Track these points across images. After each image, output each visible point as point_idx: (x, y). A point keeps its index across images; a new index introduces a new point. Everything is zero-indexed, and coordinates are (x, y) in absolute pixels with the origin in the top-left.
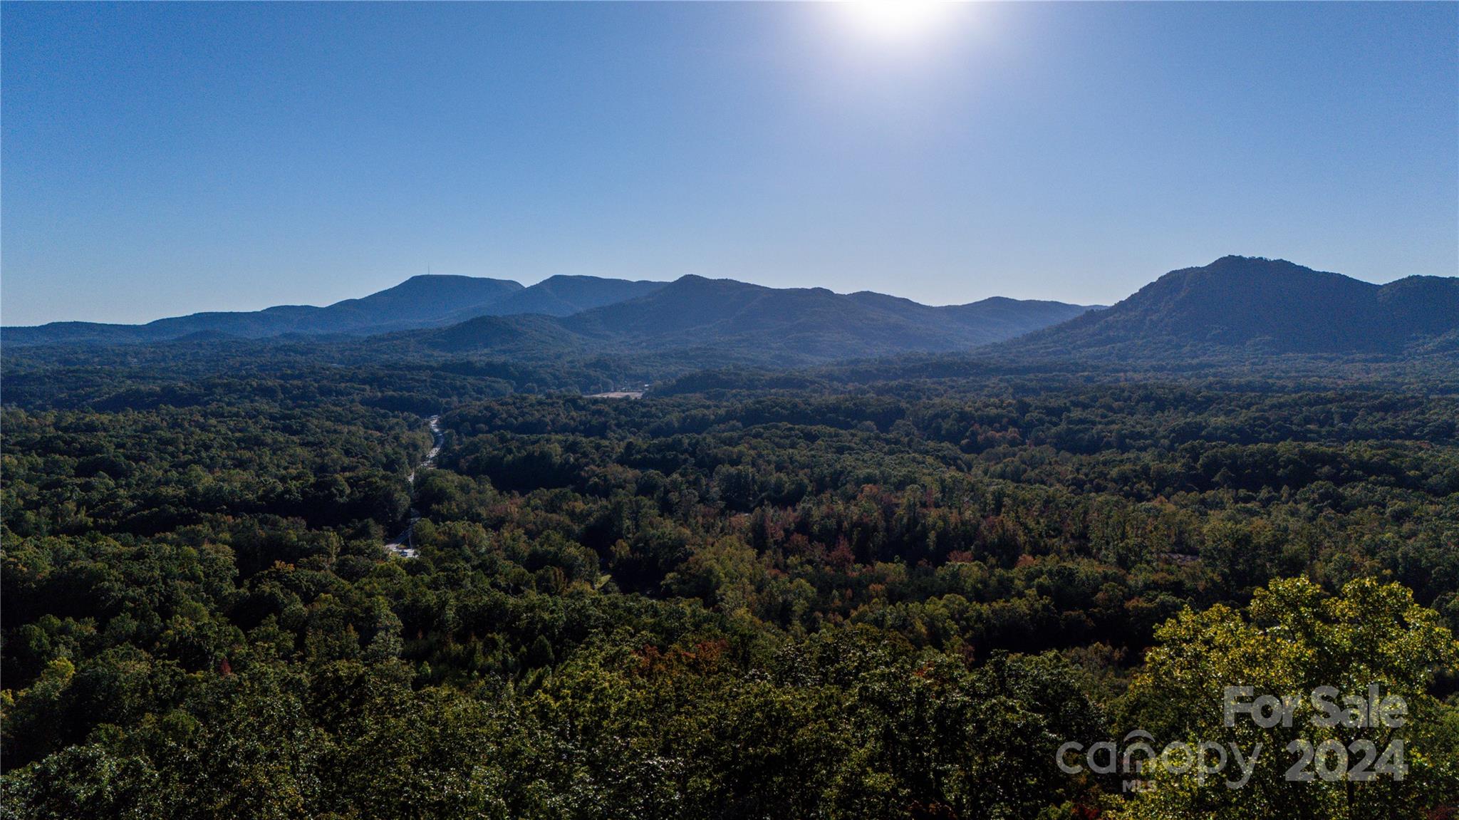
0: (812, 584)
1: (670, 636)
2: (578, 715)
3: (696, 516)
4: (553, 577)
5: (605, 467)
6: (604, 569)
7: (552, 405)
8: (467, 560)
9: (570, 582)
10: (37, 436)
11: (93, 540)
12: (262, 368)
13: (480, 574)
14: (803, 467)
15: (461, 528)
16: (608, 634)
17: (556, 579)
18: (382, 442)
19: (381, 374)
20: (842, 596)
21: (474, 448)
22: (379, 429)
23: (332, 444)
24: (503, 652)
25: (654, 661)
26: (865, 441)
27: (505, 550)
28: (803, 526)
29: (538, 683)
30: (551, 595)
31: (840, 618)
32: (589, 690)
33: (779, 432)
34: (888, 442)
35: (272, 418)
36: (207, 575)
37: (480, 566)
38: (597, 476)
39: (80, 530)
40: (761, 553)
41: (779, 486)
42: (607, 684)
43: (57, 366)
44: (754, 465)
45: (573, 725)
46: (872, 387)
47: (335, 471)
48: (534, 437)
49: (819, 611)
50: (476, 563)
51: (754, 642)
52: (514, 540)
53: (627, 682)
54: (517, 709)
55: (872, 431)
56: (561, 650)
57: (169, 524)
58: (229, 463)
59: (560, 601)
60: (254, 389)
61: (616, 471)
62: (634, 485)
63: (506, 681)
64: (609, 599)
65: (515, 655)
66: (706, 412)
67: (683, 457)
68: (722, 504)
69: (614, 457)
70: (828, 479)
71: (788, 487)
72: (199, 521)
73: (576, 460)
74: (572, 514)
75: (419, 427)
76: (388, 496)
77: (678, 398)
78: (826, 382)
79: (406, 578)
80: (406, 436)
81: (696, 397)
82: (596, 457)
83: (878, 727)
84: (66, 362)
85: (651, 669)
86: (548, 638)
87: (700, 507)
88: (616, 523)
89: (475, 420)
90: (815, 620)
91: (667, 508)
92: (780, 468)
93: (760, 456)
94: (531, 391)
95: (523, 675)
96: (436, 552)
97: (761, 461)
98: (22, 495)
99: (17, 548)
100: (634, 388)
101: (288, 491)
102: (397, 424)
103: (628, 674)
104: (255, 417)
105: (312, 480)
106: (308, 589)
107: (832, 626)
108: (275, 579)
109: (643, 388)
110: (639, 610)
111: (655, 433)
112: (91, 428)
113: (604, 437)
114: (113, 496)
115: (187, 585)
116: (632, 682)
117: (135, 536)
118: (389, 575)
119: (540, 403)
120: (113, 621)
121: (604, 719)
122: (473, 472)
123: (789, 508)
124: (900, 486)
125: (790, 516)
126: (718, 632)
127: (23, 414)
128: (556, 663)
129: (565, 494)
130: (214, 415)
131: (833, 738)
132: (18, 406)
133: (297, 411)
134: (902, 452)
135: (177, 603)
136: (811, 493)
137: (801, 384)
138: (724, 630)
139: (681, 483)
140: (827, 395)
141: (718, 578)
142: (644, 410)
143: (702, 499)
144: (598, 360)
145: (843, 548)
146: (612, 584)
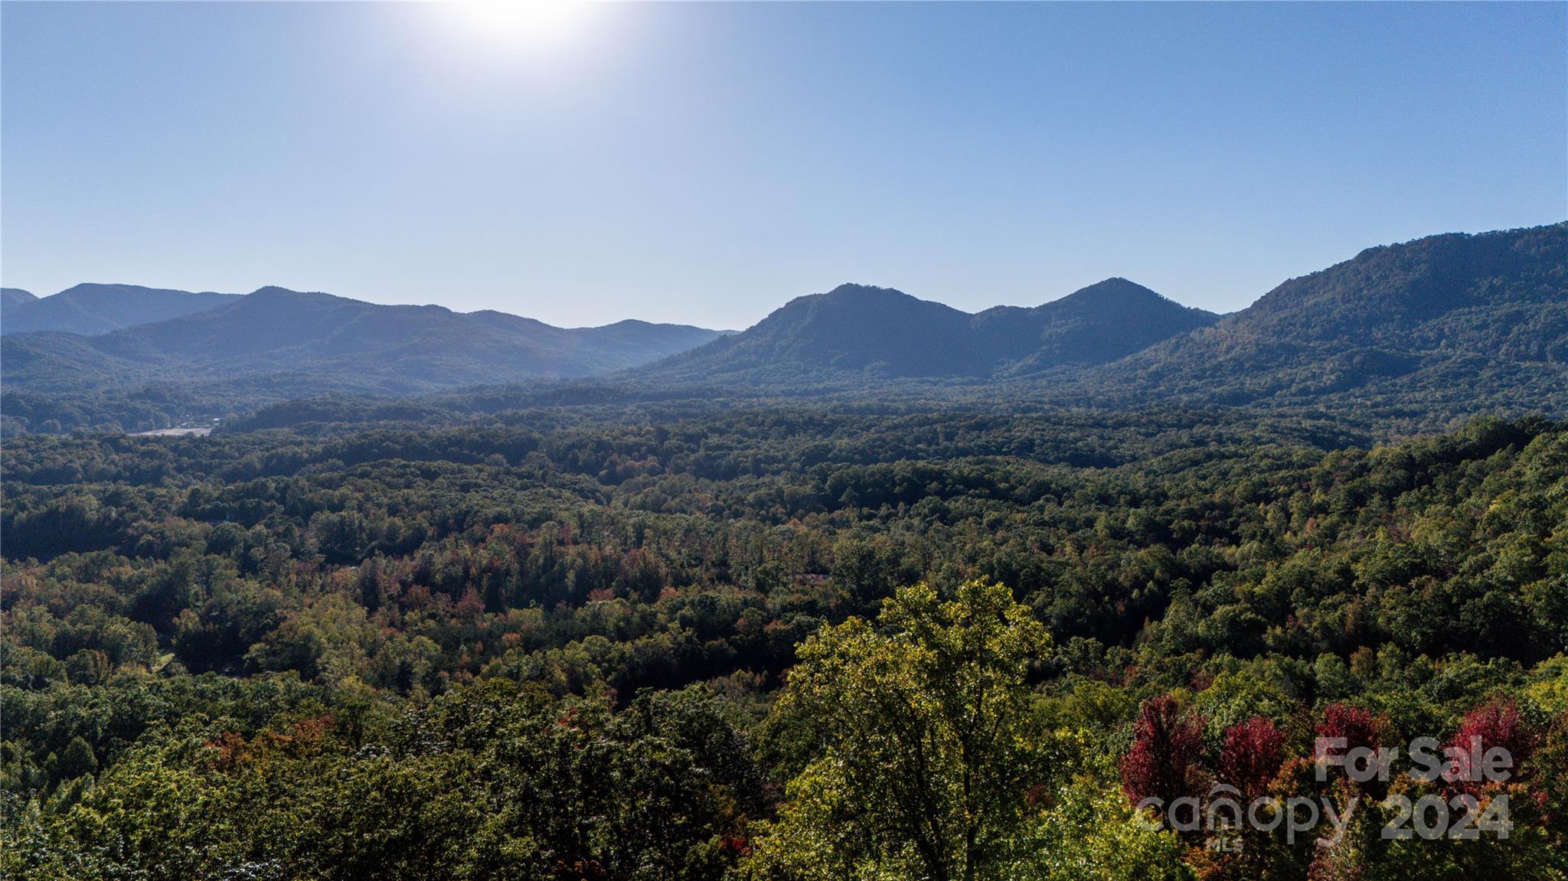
0: (436, 641)
1: (258, 718)
2: (134, 828)
3: (288, 574)
4: (92, 663)
5: (161, 521)
6: (165, 647)
9: (117, 665)
14: (421, 509)
16: (173, 726)
17: (96, 665)
20: (471, 652)
24: (23, 763)
25: (237, 750)
26: (495, 477)
27: (21, 634)
28: (423, 577)
29: (76, 796)
30: (89, 686)
31: (469, 676)
32: (149, 795)
33: (390, 470)
34: (520, 476)
38: (151, 533)
40: (372, 611)
41: (393, 532)
42: (173, 786)
44: (360, 510)
45: (127, 840)
46: (501, 417)
48: (57, 489)
49: (445, 670)
51: (367, 713)
52: (32, 620)
53: (202, 779)
54: (45, 832)
55: (502, 465)
56: (107, 752)
59: (103, 692)
62: (204, 542)
63: (27, 799)
64: (173, 683)
65: (40, 766)
66: (297, 449)
67: (268, 504)
68: (321, 558)
69: (174, 508)
70: (451, 521)
71: (404, 533)
73: (121, 514)
74: (117, 583)
77: (260, 434)
78: (445, 411)
81: (283, 432)
82: (149, 509)
83: (515, 788)
85: (233, 761)
86: (87, 740)
87: (293, 562)
88: (180, 589)
90: (440, 681)
91: (248, 567)
92: (393, 511)
93: (368, 498)
94: (52, 430)
95: (53, 788)
97: (369, 505)
100: (199, 423)
103: (202, 769)
107: (460, 685)
109: (211, 423)
110: (214, 692)
111: (230, 478)
113: (158, 483)
116: (207, 779)
119: (65, 445)
121: (171, 828)
123: (406, 557)
124: (535, 523)
125: (407, 566)
126: (321, 707)
128: (101, 768)
129: (106, 558)
131: (467, 808)
134: (536, 487)
136: (432, 538)
137: (416, 414)
138: (328, 703)
139: (267, 537)
140: (447, 426)
141: (319, 644)
142: (214, 450)
143: (296, 554)
144: (147, 391)
145: (472, 597)
146: (177, 664)
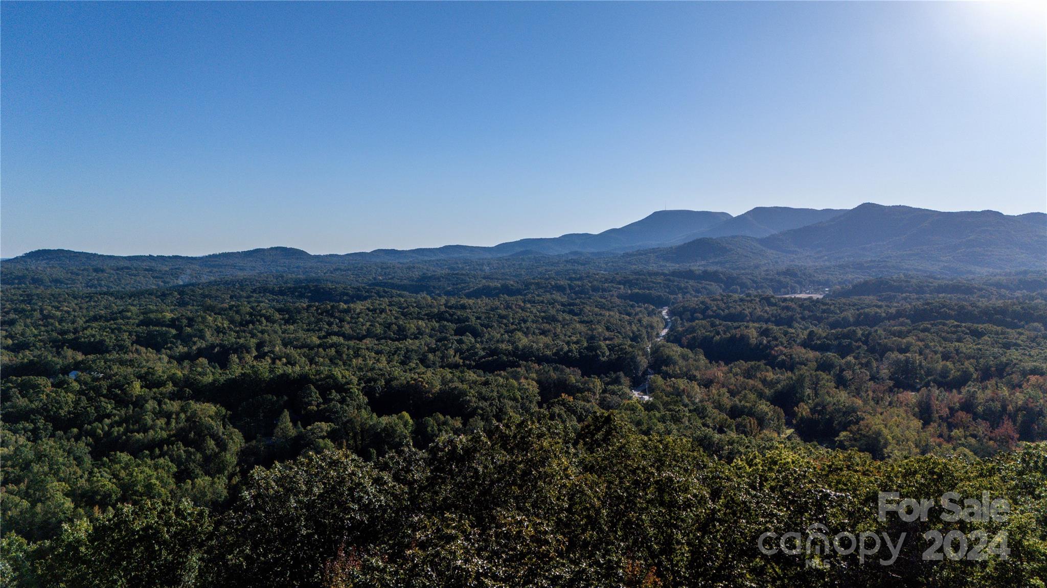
3: (867, 391)
4: (749, 424)
5: (791, 348)
6: (789, 424)
7: (751, 301)
8: (686, 406)
9: (762, 429)
10: (436, 310)
11: (462, 372)
12: (557, 273)
13: (695, 416)
14: (969, 358)
15: (682, 383)
17: (751, 426)
18: (630, 323)
19: (631, 277)
21: (692, 330)
22: (629, 314)
23: (599, 322)
26: (1033, 339)
27: (713, 403)
28: (968, 406)
30: (747, 436)
33: (946, 328)
35: (563, 305)
36: (523, 399)
37: (695, 410)
38: (784, 354)
39: (455, 366)
40: (926, 424)
41: (945, 373)
43: (447, 271)
44: (921, 354)
46: (1042, 295)
47: (600, 340)
48: (736, 324)
50: (692, 408)
52: (719, 396)
55: (1040, 331)
57: (503, 366)
58: (537, 331)
59: (753, 441)
60: (553, 287)
61: (801, 352)
62: (815, 363)
66: (878, 310)
67: (857, 344)
68: (891, 383)
69: (798, 341)
70: (993, 369)
71: (954, 373)
72: (519, 366)
73: (769, 342)
74: (764, 381)
75: (655, 314)
76: (633, 358)
77: (855, 299)
78: (994, 289)
79: (644, 413)
80: (646, 320)
81: (869, 299)
82: (784, 340)
84: (453, 269)
87: (871, 383)
88: (799, 391)
89: (694, 311)
91: (841, 382)
92: (946, 357)
93: (927, 346)
94: (735, 291)
96: (664, 397)
98: (427, 345)
99: (423, 373)
100: (816, 291)
101: (570, 351)
102: (641, 311)
104: (553, 304)
105: (585, 344)
106: (581, 413)
108: (561, 405)
109: (824, 292)
111: (833, 325)
112: (463, 307)
113: (790, 326)
114: (473, 347)
115: (511, 403)
117: (484, 373)
118: (633, 410)
119: (742, 300)
120: (471, 420)
122: (691, 346)
123: (954, 391)
125: (956, 397)
127: (429, 298)
129: (759, 366)
130: (529, 302)
132: (427, 294)
133: (578, 301)
136: (976, 380)
137: (969, 290)
139: (855, 364)
140: (994, 300)
141: (886, 439)
142: (824, 307)
143: (873, 378)
144: (788, 270)
145: (1008, 427)
146: (795, 435)
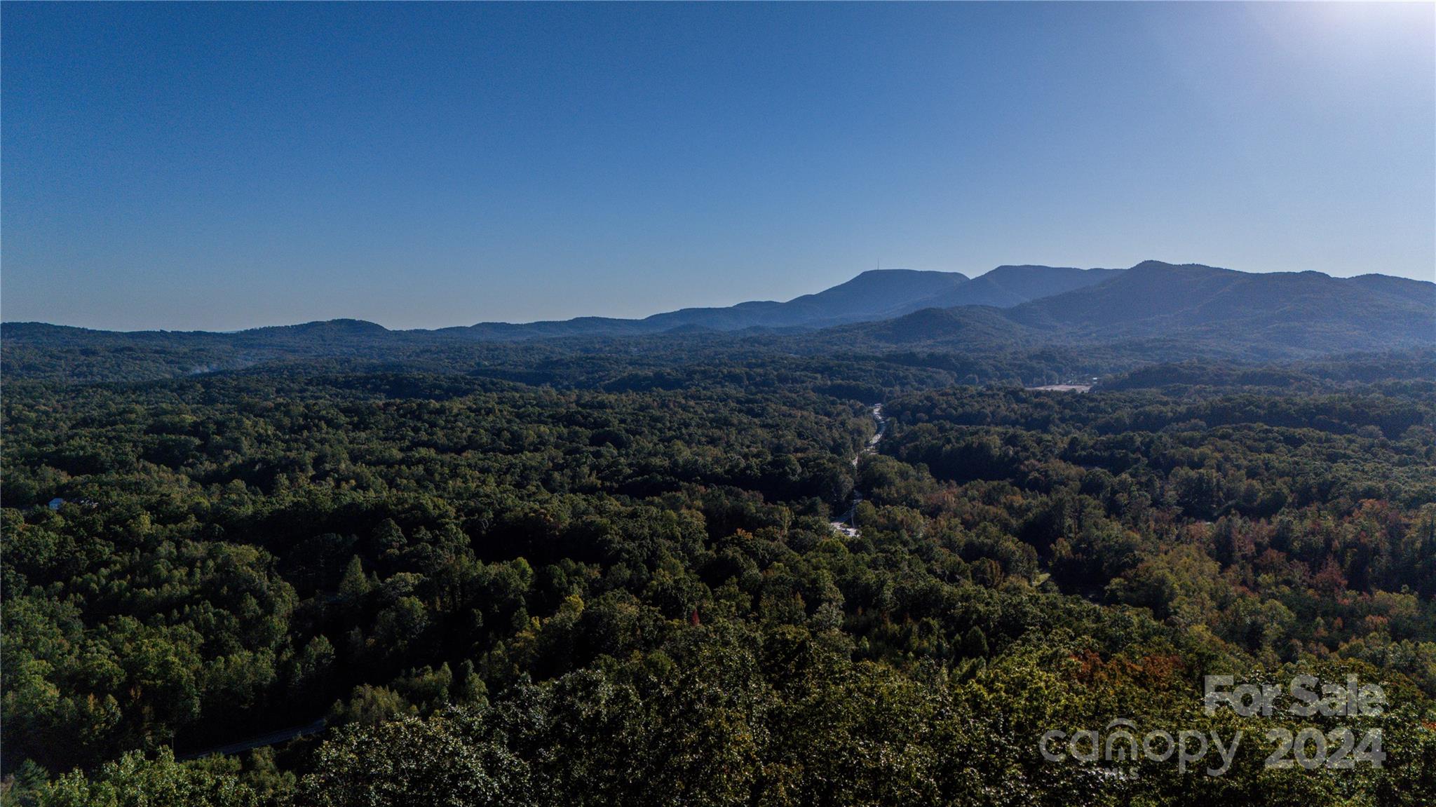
0: (1289, 608)
1: (1114, 644)
2: (1012, 711)
3: (1147, 521)
4: (989, 569)
5: (1046, 462)
6: (1043, 567)
7: (993, 396)
8: (905, 544)
9: (1007, 575)
10: (563, 411)
11: (601, 499)
12: (731, 357)
13: (917, 559)
14: (1282, 474)
15: (900, 513)
16: (1046, 634)
17: (992, 572)
18: (830, 427)
19: (831, 363)
20: (1329, 626)
21: (913, 437)
22: (828, 414)
23: (787, 426)
24: (938, 637)
25: (1095, 668)
26: (1368, 449)
27: (942, 538)
28: (1280, 541)
29: (972, 673)
30: (986, 588)
31: (1324, 650)
32: (1024, 687)
33: (1252, 434)
34: (1398, 451)
35: (739, 401)
36: (684, 537)
37: (917, 551)
38: (1038, 470)
39: (590, 490)
40: (1225, 566)
41: (1250, 494)
42: (1042, 684)
43: (579, 354)
44: (1219, 469)
45: (1007, 720)
46: (1380, 387)
47: (789, 452)
48: (972, 428)
49: (1298, 639)
50: (913, 548)
51: (1215, 663)
52: (950, 529)
53: (1065, 684)
54: (950, 695)
55: (1377, 437)
56: (996, 644)
57: (656, 490)
58: (703, 439)
59: (996, 595)
60: (725, 376)
61: (1058, 467)
62: (1078, 483)
63: (940, 666)
64: (1047, 598)
65: (949, 643)
66: (1164, 409)
67: (1135, 456)
68: (1179, 510)
69: (1057, 452)
70: (1314, 490)
71: (1263, 496)
72: (678, 489)
73: (1016, 453)
74: (1010, 508)
75: (864, 414)
76: (834, 478)
77: (1131, 393)
78: (1316, 379)
79: (848, 556)
80: (852, 422)
81: (1152, 392)
82: (1037, 450)
83: (1370, 779)
84: (586, 350)
85: (1092, 676)
86: (983, 629)
87: (1153, 511)
88: (1057, 521)
89: (916, 409)
90: (1292, 649)
91: (1113, 510)
92: (1252, 474)
93: (1227, 459)
94: (972, 382)
95: (957, 663)
96: (876, 533)
97: (1228, 466)
98: (552, 459)
99: (546, 502)
100: (1081, 381)
101: (749, 467)
102: (844, 410)
103: (1066, 676)
104: (725, 400)
105: (770, 458)
106: (764, 556)
107: (1314, 657)
108: (737, 545)
109: (1091, 382)
110: (1080, 613)
111: (1103, 430)
112: (602, 406)
113: (1046, 431)
114: (616, 463)
115: (668, 543)
116: (1070, 685)
117: (631, 498)
118: (833, 551)
119: (980, 394)
120: (613, 568)
121: (1039, 719)
122: (912, 459)
123: (1263, 520)
124: (1414, 503)
125: (1264, 529)
126: (1171, 647)
127: (554, 392)
128: (991, 656)
129: (1003, 487)
130: (693, 397)
131: (1310, 783)
132: (552, 386)
133: (759, 396)
134: (1417, 463)
135: (660, 558)
136: (1291, 505)
137: (1284, 380)
138: (1178, 645)
139: (1131, 485)
140: (1316, 394)
141: (1172, 589)
142: (1092, 405)
143: (1156, 503)
144: (1043, 352)
145: (1332, 571)
146: (1051, 583)
